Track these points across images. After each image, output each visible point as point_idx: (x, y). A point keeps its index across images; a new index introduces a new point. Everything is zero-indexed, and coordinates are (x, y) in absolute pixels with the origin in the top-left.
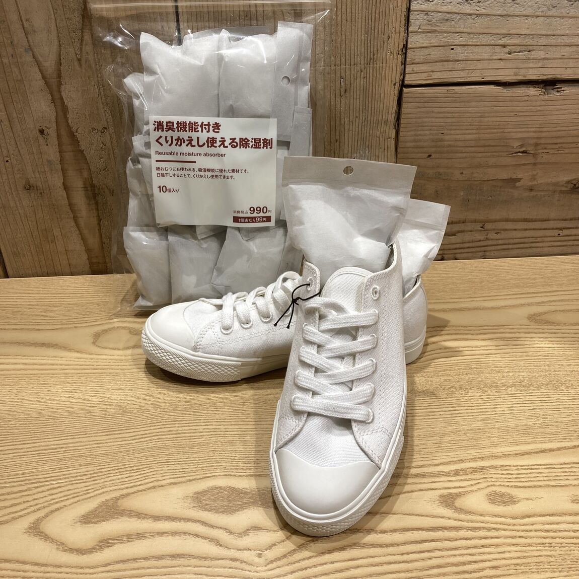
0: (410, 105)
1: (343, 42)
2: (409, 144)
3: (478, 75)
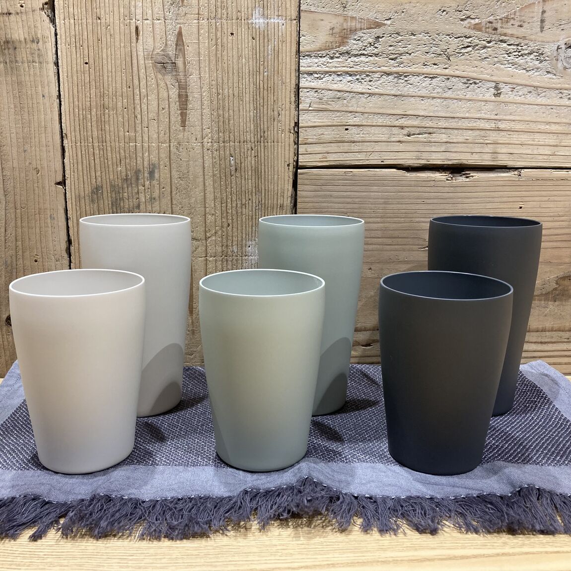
0: (306, 187)
1: (231, 118)
3: (376, 158)
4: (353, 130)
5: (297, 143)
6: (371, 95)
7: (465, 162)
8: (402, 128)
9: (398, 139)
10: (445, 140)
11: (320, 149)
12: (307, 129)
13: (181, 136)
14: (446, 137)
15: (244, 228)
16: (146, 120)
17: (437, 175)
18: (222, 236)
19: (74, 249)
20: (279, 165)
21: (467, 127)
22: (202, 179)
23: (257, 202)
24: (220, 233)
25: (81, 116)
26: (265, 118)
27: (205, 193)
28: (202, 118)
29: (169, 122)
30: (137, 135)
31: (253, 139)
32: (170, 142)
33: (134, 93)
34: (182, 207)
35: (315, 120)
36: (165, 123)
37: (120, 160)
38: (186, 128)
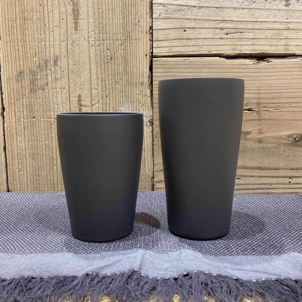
4: (189, 31)
5: (152, 41)
6: (200, 7)
7: (266, 52)
8: (222, 29)
9: (219, 37)
10: (252, 37)
11: (167, 44)
12: (158, 31)
13: (74, 37)
14: (252, 35)
15: (117, 98)
16: (52, 27)
17: (248, 61)
18: (103, 103)
19: (6, 113)
20: (140, 55)
21: (267, 28)
22: (89, 65)
23: (126, 80)
24: (101, 102)
25: (10, 25)
26: (130, 23)
27: (91, 75)
28: (88, 25)
29: (67, 28)
30: (46, 37)
31: (122, 38)
32: (67, 41)
33: (44, 10)
34: (76, 84)
35: (164, 25)
36: (64, 28)
37: (36, 53)
38: (78, 31)
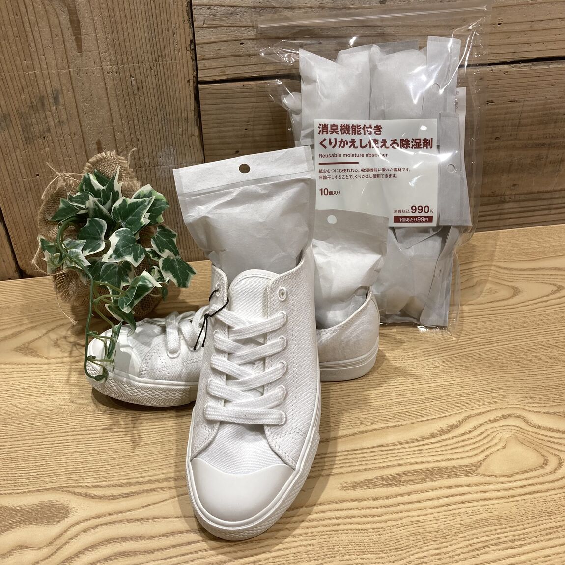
0: (208, 102)
1: (127, 40)
2: (214, 141)
3: (273, 69)
4: (248, 44)
5: (195, 59)
6: (263, 8)
11: (218, 64)
12: (203, 45)
13: (79, 61)
15: (153, 141)
16: (41, 47)
20: (180, 82)
22: (106, 100)
23: (162, 117)
24: (130, 147)
26: (161, 37)
27: (111, 113)
28: (97, 42)
29: (65, 49)
30: (35, 63)
31: (151, 59)
32: (69, 68)
33: (22, 21)
34: (91, 128)
35: (211, 37)
36: (61, 49)
37: (23, 88)
38: (83, 53)
